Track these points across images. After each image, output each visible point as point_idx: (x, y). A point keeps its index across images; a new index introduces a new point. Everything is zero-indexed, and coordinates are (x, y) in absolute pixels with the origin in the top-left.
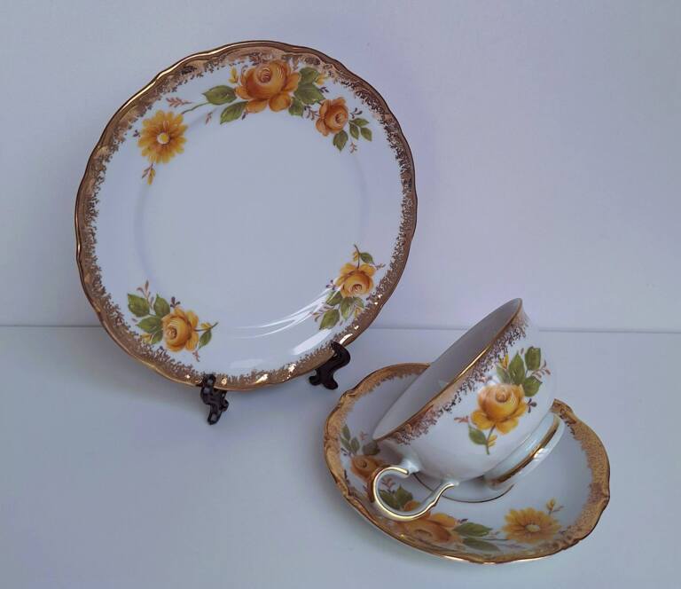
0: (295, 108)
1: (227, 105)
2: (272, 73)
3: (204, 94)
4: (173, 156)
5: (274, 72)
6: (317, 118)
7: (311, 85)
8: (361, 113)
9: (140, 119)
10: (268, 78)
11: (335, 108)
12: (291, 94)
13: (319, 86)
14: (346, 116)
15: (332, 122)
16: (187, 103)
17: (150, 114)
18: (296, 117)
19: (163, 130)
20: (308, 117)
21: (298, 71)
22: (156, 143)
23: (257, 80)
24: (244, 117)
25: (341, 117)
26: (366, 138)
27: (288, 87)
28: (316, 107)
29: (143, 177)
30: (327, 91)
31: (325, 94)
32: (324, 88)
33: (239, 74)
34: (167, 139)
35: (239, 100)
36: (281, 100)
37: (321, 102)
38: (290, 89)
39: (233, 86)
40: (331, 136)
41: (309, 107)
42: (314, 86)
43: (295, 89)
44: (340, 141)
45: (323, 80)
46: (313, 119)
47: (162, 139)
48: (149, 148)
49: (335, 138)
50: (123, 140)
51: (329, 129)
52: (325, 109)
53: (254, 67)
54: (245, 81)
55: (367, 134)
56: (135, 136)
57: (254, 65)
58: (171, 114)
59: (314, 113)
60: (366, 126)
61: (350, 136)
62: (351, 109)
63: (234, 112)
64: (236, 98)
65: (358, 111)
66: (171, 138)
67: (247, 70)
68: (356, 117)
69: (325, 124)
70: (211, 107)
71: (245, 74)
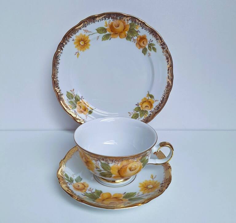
0: (128, 38)
1: (104, 34)
2: (119, 24)
3: (96, 30)
4: (86, 49)
5: (120, 24)
6: (136, 42)
7: (133, 29)
8: (152, 41)
9: (74, 35)
10: (118, 26)
11: (143, 39)
12: (127, 32)
13: (137, 30)
14: (147, 42)
15: (142, 44)
16: (90, 32)
17: (78, 34)
18: (129, 41)
19: (82, 40)
20: (133, 42)
21: (129, 24)
22: (80, 44)
23: (114, 26)
24: (110, 39)
25: (145, 42)
26: (154, 51)
27: (125, 30)
28: (135, 38)
29: (75, 54)
30: (139, 32)
31: (139, 33)
32: (138, 31)
33: (108, 23)
34: (83, 43)
35: (108, 33)
36: (123, 34)
37: (138, 36)
38: (126, 30)
39: (106, 28)
40: (141, 49)
41: (133, 38)
42: (135, 30)
43: (128, 31)
44: (144, 51)
45: (138, 28)
46: (135, 42)
47: (82, 43)
48: (77, 45)
49: (143, 50)
50: (69, 41)
51: (141, 46)
52: (139, 39)
53: (113, 21)
54: (110, 26)
55: (155, 49)
56: (73, 40)
57: (113, 20)
58: (85, 35)
59: (135, 40)
60: (154, 46)
61: (148, 50)
62: (148, 40)
63: (107, 37)
64: (107, 32)
65: (151, 41)
66: (85, 43)
67: (111, 22)
68: (151, 43)
69: (139, 44)
70: (98, 34)
71: (110, 23)
